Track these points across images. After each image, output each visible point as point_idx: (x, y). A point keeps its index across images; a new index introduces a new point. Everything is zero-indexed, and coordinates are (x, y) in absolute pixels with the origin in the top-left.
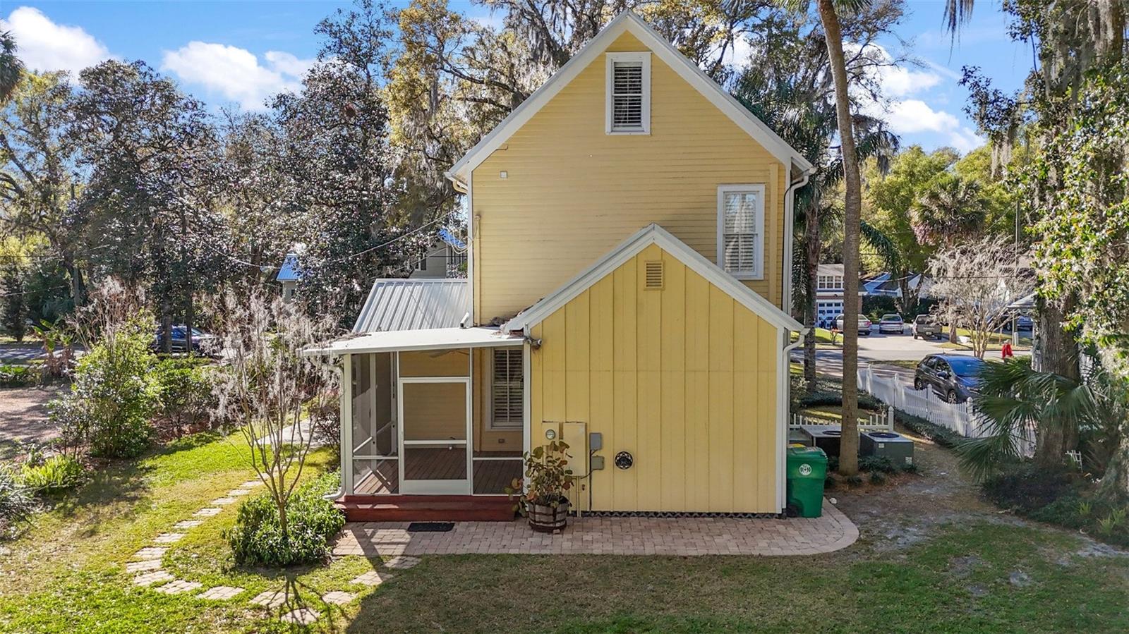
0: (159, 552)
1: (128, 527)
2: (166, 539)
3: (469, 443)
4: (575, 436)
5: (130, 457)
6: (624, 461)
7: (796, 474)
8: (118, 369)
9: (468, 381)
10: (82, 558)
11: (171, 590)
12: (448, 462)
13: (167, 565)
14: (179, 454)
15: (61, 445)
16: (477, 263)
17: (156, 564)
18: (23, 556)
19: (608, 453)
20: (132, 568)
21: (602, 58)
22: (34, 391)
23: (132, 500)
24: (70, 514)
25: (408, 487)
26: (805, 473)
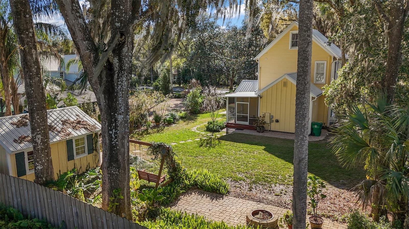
0: (196, 127)
1: (193, 124)
2: (198, 126)
3: (248, 115)
4: (267, 116)
5: (196, 114)
6: (277, 121)
7: (313, 127)
8: (194, 96)
9: (248, 103)
10: (186, 127)
11: (196, 132)
12: (245, 118)
13: (197, 129)
14: (204, 114)
15: (184, 111)
16: (260, 78)
17: (195, 129)
18: (178, 126)
19: (274, 119)
20: (192, 129)
21: (289, 32)
22: (181, 99)
23: (194, 120)
24: (185, 121)
25: (238, 122)
26: (316, 127)
